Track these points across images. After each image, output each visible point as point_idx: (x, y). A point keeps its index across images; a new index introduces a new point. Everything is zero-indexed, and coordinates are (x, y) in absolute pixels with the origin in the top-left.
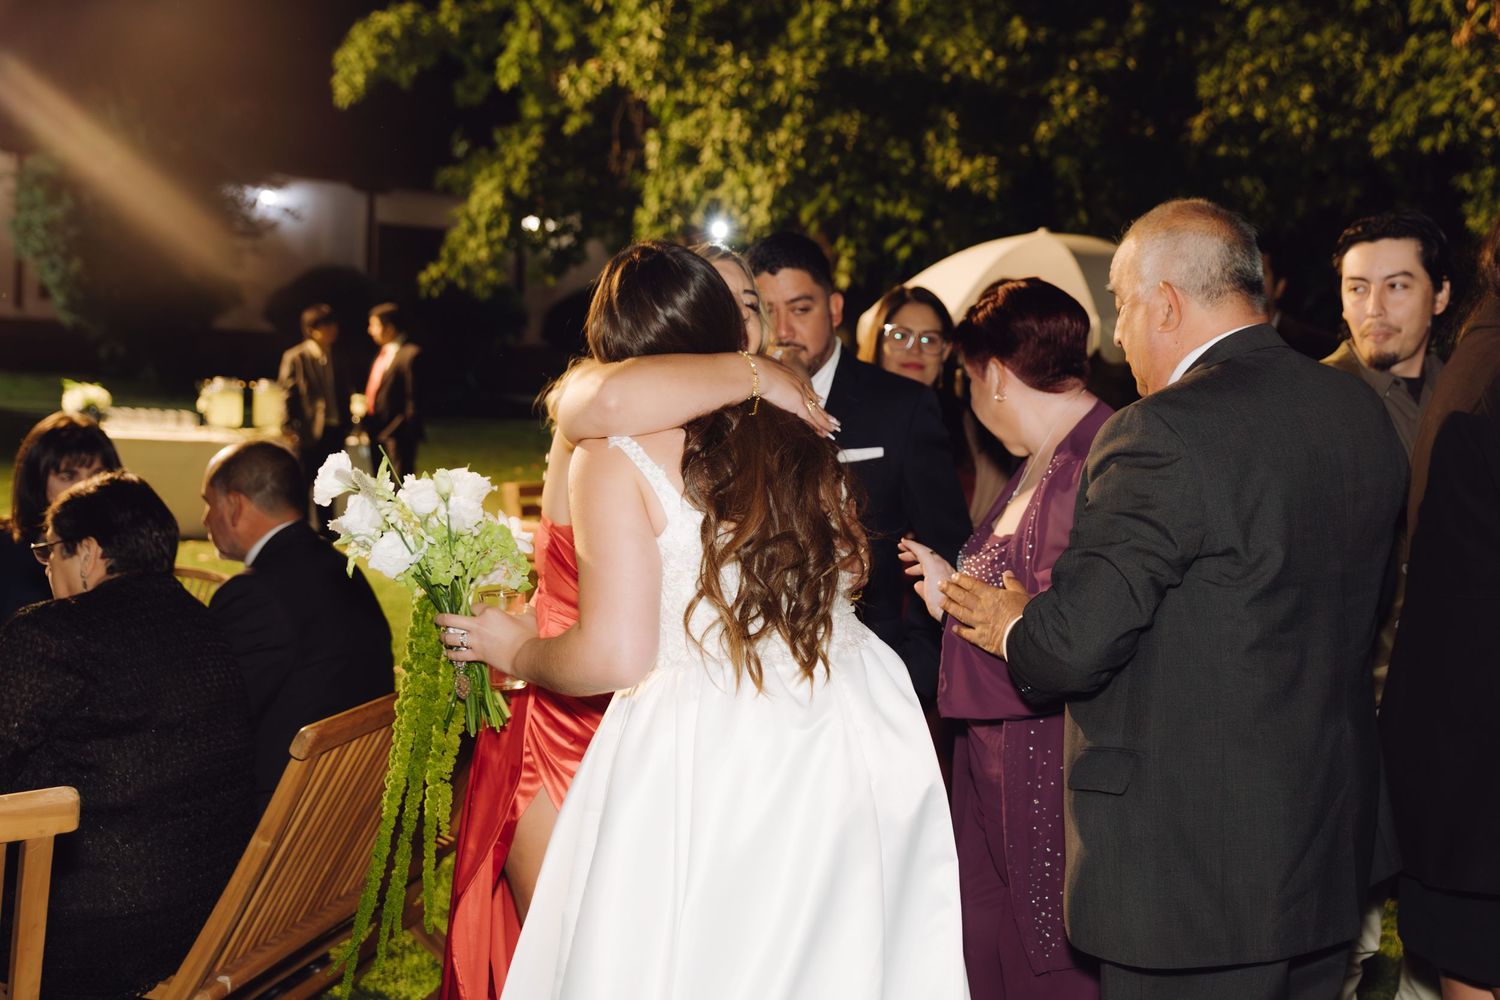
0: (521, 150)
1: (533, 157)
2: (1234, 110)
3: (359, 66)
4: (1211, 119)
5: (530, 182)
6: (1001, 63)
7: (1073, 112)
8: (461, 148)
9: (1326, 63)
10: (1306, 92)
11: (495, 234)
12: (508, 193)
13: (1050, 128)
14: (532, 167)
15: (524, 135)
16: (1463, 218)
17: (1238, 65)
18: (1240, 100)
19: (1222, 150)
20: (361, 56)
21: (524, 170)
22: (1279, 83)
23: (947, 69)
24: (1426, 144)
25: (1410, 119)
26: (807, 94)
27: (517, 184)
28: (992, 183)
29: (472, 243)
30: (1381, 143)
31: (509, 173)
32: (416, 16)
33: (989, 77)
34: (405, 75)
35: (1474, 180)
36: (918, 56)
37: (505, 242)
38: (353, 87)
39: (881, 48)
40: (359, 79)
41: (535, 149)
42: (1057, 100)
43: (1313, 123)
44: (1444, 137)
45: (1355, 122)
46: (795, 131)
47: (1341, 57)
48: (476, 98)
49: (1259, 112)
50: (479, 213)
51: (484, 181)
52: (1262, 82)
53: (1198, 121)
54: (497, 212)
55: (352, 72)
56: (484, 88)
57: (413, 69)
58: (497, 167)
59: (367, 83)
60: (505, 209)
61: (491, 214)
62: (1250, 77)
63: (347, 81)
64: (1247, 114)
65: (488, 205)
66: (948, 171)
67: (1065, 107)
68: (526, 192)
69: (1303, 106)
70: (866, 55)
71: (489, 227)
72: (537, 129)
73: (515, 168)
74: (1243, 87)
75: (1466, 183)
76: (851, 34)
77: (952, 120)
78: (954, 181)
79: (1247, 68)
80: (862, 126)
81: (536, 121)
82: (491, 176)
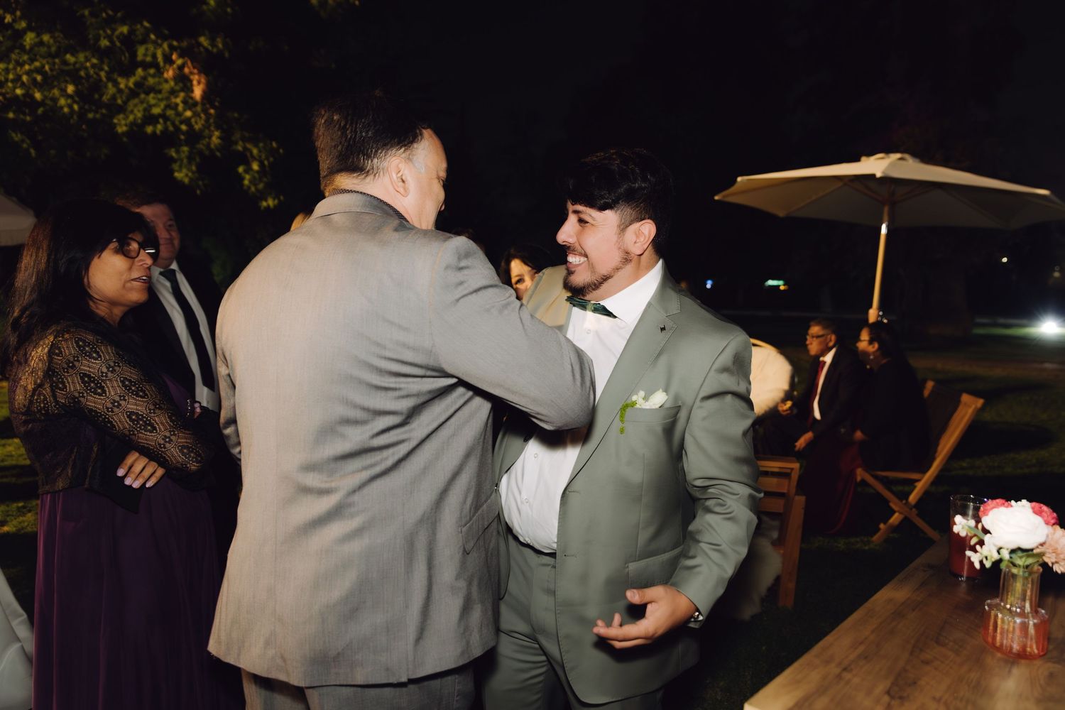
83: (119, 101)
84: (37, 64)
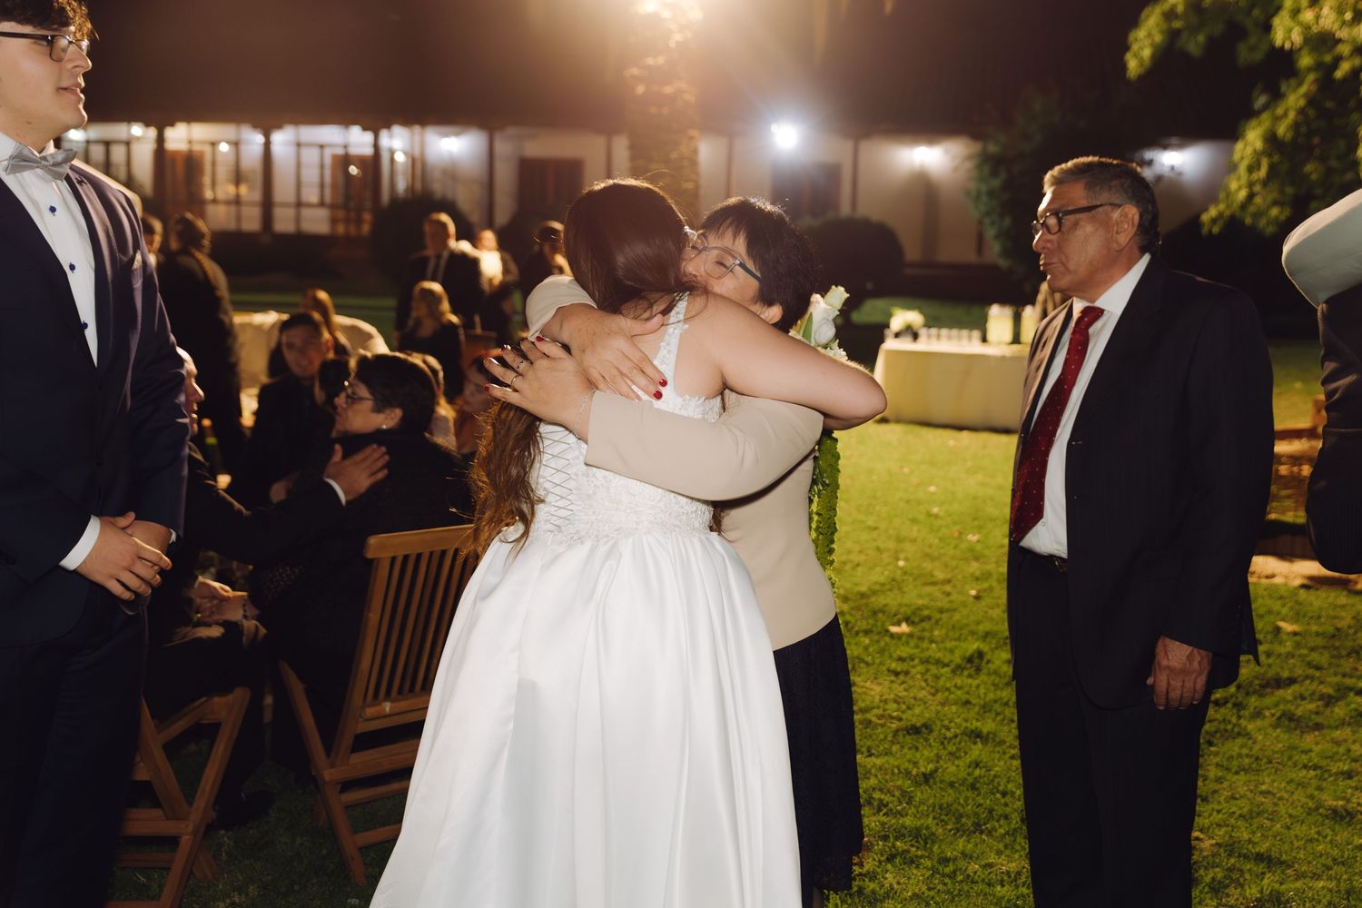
0: (1295, 99)
1: (1302, 103)
3: (1147, 42)
5: (1296, 126)
8: (1261, 100)
11: (1255, 176)
12: (1271, 139)
14: (1301, 112)
15: (1300, 84)
20: (1149, 35)
21: (1292, 115)
27: (1282, 130)
29: (1234, 185)
31: (1277, 119)
34: (1195, 45)
37: (1265, 183)
38: (1141, 61)
40: (1147, 53)
41: (1305, 95)
48: (1258, 56)
50: (1242, 158)
51: (1253, 128)
54: (1258, 156)
55: (1142, 48)
56: (1264, 47)
57: (1201, 38)
58: (1266, 116)
59: (1153, 56)
60: (1264, 153)
61: (1253, 158)
63: (1135, 55)
65: (1249, 150)
68: (1289, 136)
71: (1251, 169)
72: (1311, 77)
73: (1285, 115)
81: (1309, 70)
82: (1259, 124)
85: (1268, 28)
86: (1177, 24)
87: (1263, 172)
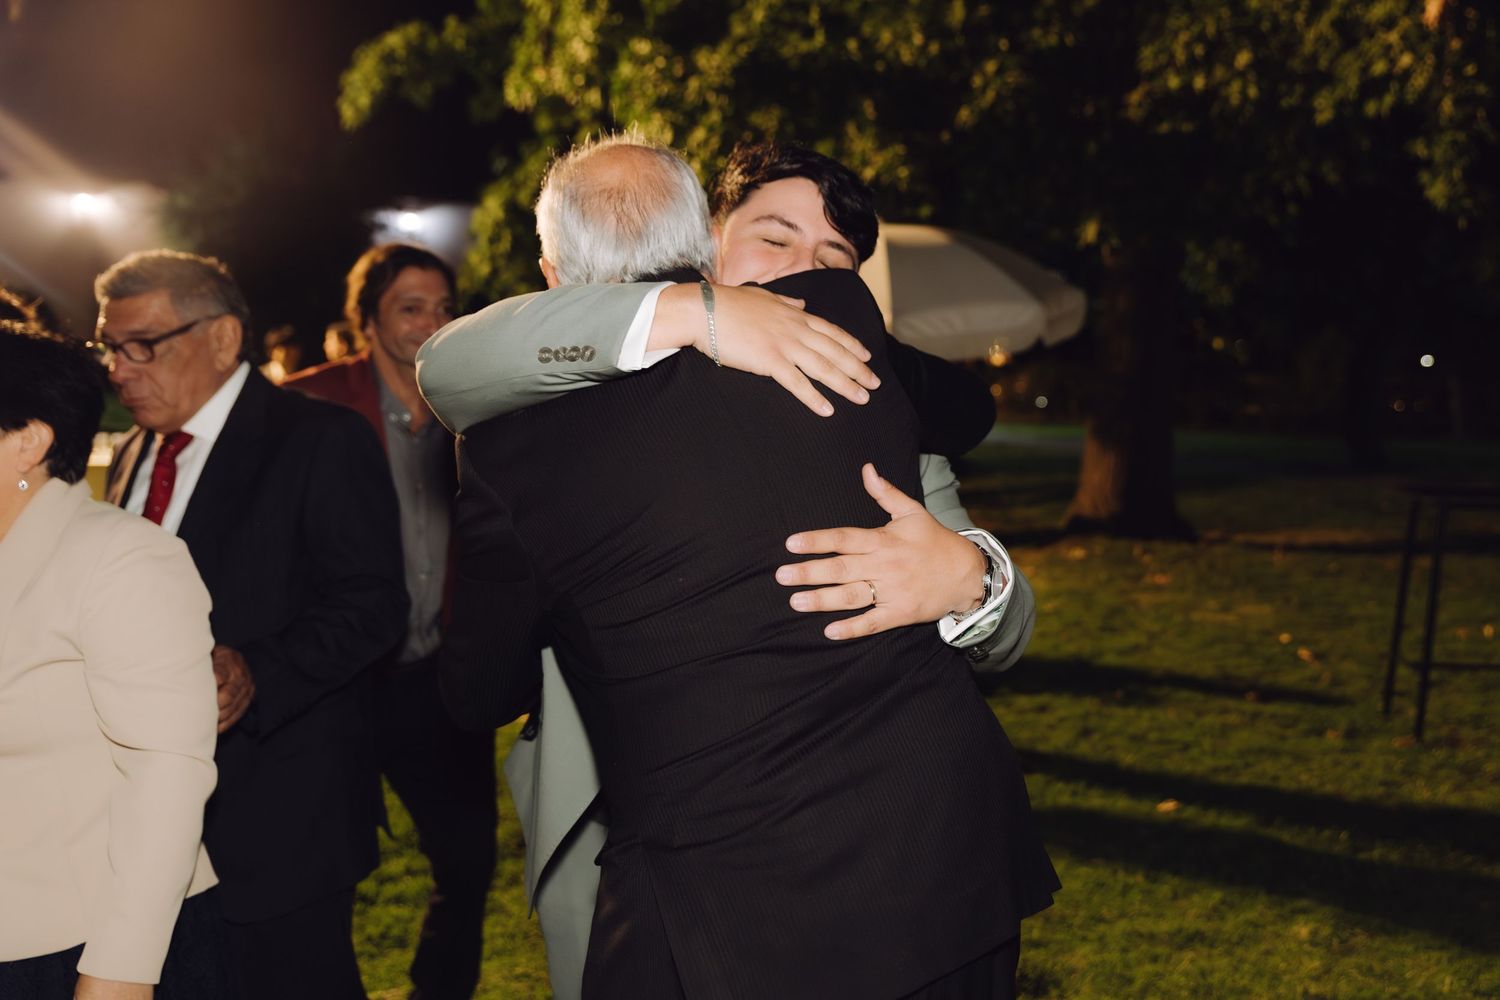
2: (1174, 82)
3: (364, 87)
4: (1148, 94)
6: (934, 48)
7: (990, 95)
8: (500, 164)
9: (1265, 26)
10: (1243, 59)
12: (512, 209)
13: (972, 112)
16: (1421, 189)
17: (1176, 34)
18: (1179, 72)
19: (1164, 127)
20: (367, 80)
22: (1216, 51)
23: (881, 56)
24: (1371, 108)
25: (1354, 82)
26: (721, 90)
28: (903, 173)
29: (475, 258)
30: (1324, 109)
32: (423, 36)
33: (923, 62)
34: (421, 94)
35: (1429, 145)
36: (852, 45)
38: (357, 110)
39: (820, 39)
40: (364, 101)
42: (977, 81)
43: (1253, 92)
44: (1388, 100)
45: (1299, 89)
46: (711, 130)
47: (1284, 17)
48: (490, 116)
49: (1199, 82)
50: (482, 227)
51: (492, 195)
52: (1199, 50)
53: (1135, 97)
54: (498, 226)
55: (358, 95)
56: (496, 105)
57: (429, 88)
59: (373, 104)
60: (505, 224)
61: (493, 229)
62: (1188, 45)
63: (352, 103)
64: (1187, 87)
65: (489, 219)
66: (865, 163)
67: (984, 89)
69: (1242, 74)
70: (804, 46)
73: (523, 181)
74: (1181, 56)
75: (1420, 149)
76: (792, 26)
77: (869, 109)
78: (869, 173)
79: (1183, 37)
80: (782, 123)
82: (498, 192)
83: (1323, 63)
84: (1196, 29)
85: (499, 84)
86: (399, 70)
87: (505, 245)
